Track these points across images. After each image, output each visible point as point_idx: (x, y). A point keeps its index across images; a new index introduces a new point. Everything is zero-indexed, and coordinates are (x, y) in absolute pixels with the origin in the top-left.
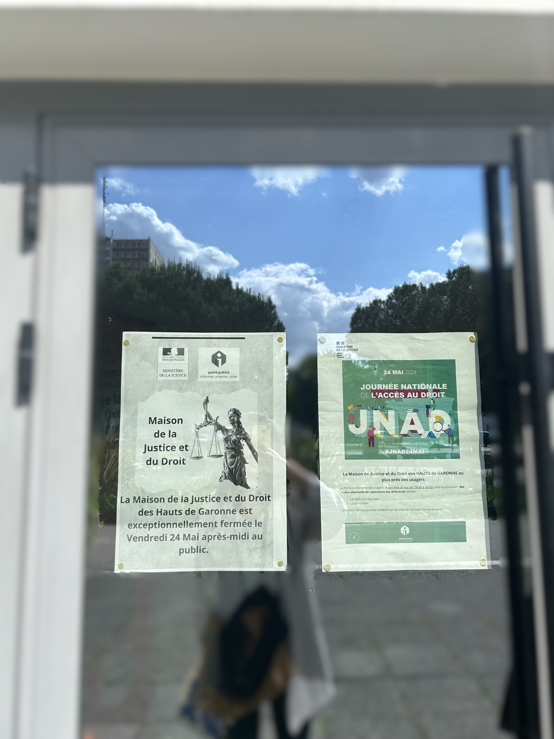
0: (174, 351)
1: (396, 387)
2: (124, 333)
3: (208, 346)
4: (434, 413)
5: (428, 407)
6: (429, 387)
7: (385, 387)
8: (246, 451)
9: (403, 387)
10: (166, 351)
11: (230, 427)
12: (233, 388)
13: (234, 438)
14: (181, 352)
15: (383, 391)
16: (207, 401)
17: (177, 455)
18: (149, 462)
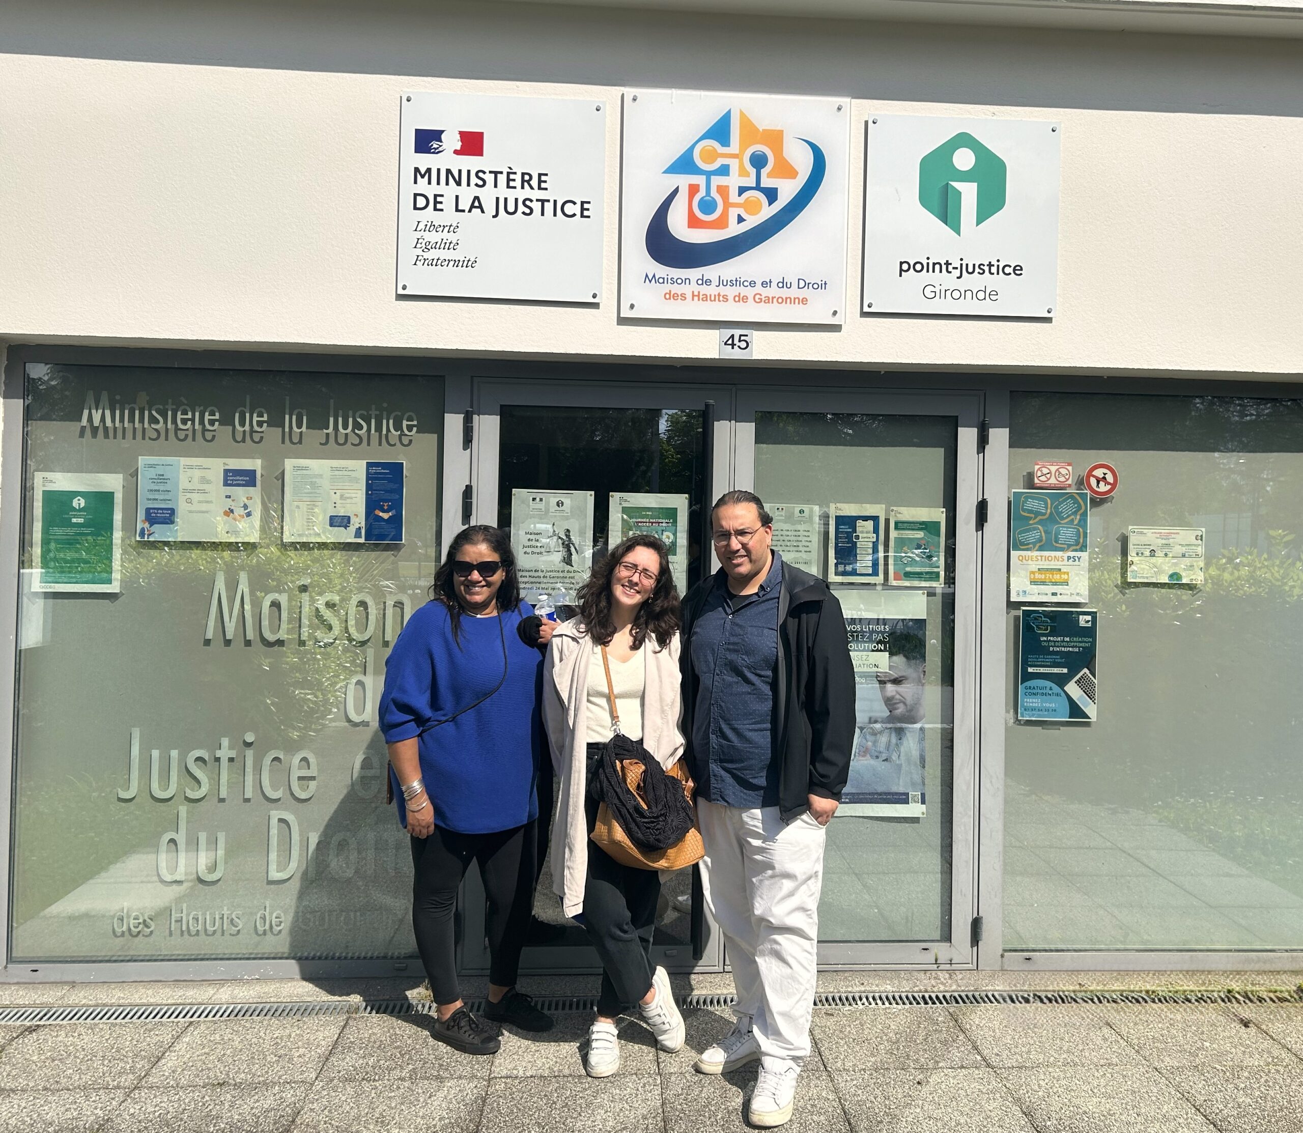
0: (538, 499)
1: (648, 520)
2: (513, 490)
3: (555, 497)
4: (665, 534)
5: (663, 531)
6: (663, 521)
7: (642, 520)
8: (573, 549)
9: (651, 520)
10: (534, 499)
11: (564, 538)
12: (567, 518)
13: (567, 543)
14: (541, 500)
15: (641, 522)
16: (554, 525)
17: (538, 550)
18: (525, 553)
